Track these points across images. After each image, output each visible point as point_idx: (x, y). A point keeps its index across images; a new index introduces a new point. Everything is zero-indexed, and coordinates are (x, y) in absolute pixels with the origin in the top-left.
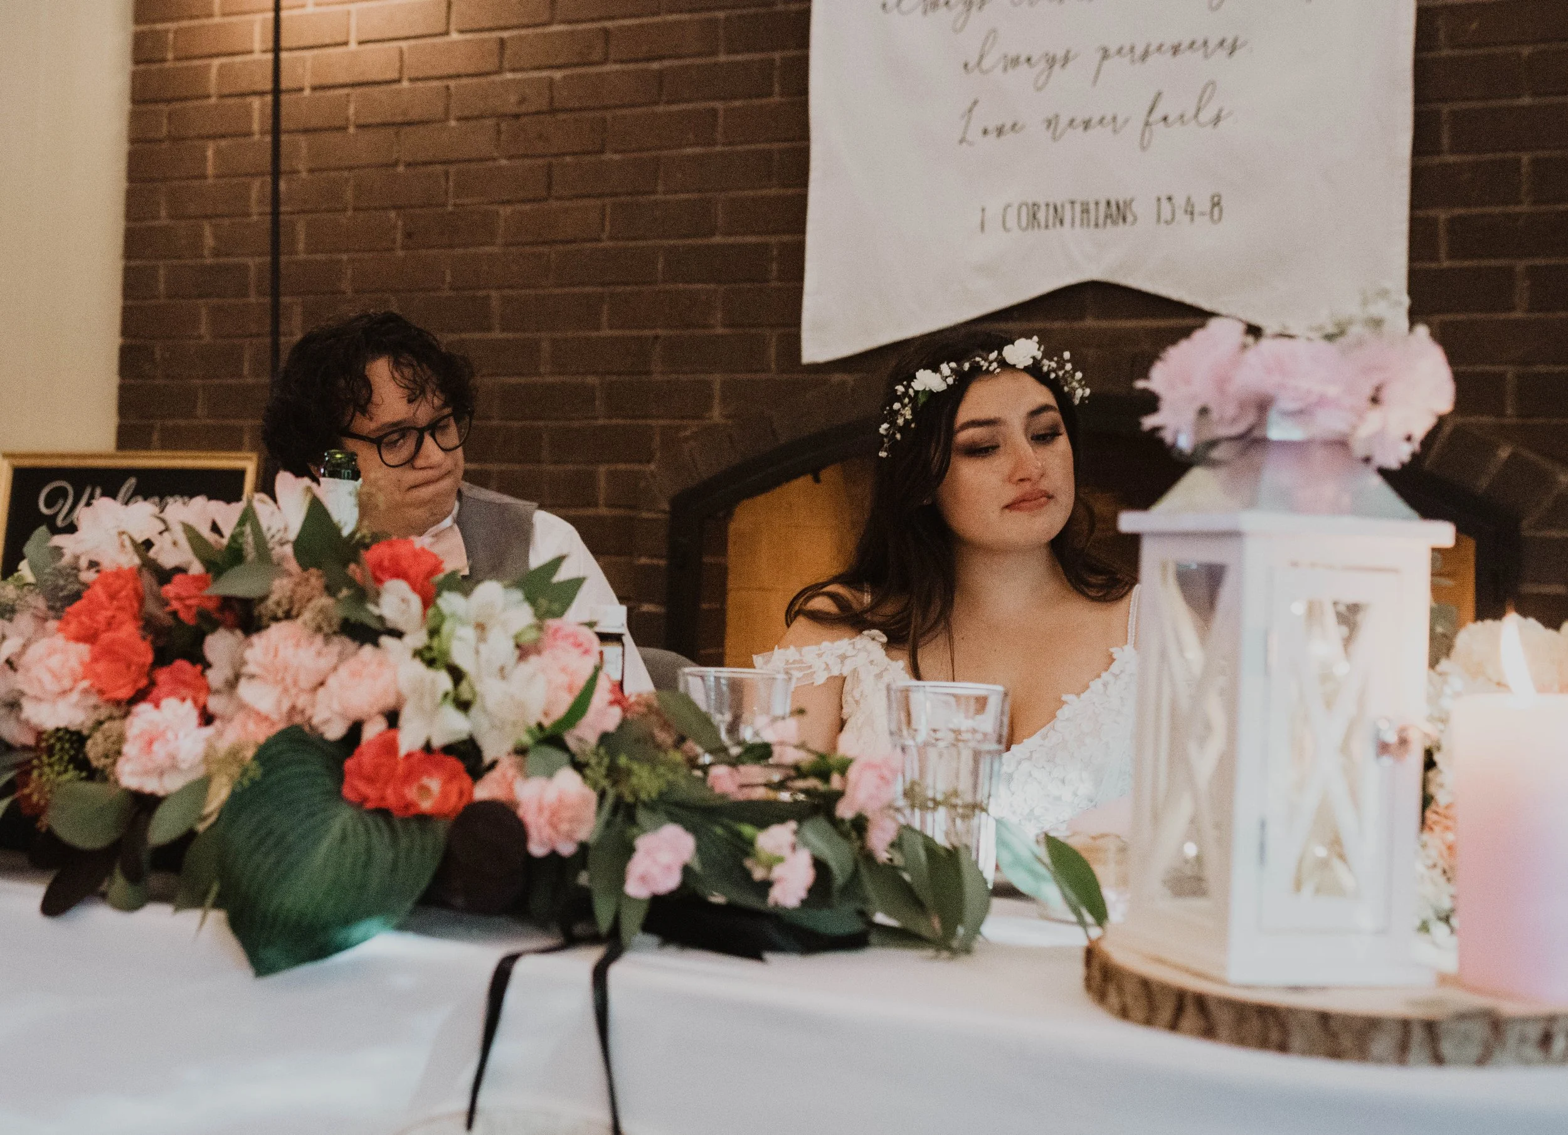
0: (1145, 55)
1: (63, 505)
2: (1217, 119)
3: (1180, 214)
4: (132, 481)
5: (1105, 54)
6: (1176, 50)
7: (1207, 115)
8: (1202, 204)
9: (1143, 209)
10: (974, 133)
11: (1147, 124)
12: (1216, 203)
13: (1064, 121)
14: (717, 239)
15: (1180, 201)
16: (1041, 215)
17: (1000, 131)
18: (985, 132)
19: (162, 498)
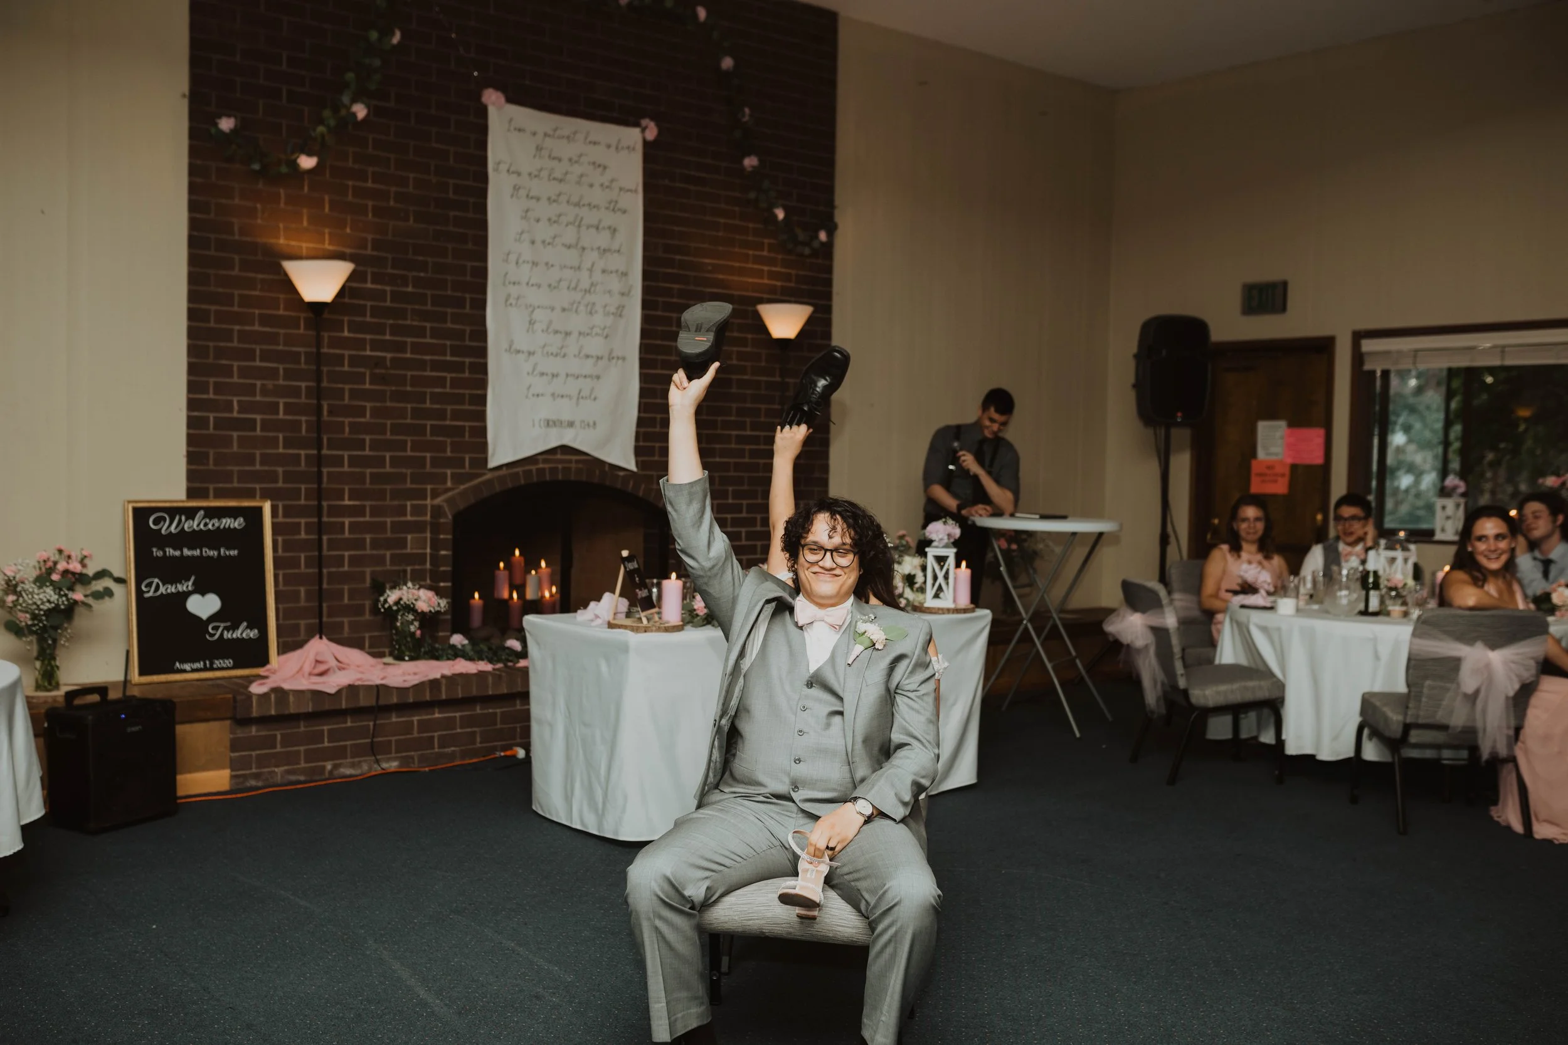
0: (578, 377)
1: (164, 524)
2: (595, 399)
3: (587, 427)
4: (202, 513)
5: (567, 375)
6: (585, 376)
7: (593, 397)
8: (591, 424)
9: (577, 424)
10: (530, 395)
11: (578, 399)
12: (595, 424)
13: (556, 395)
14: (448, 423)
15: (586, 423)
16: (551, 423)
17: (538, 395)
18: (533, 395)
19: (219, 520)
